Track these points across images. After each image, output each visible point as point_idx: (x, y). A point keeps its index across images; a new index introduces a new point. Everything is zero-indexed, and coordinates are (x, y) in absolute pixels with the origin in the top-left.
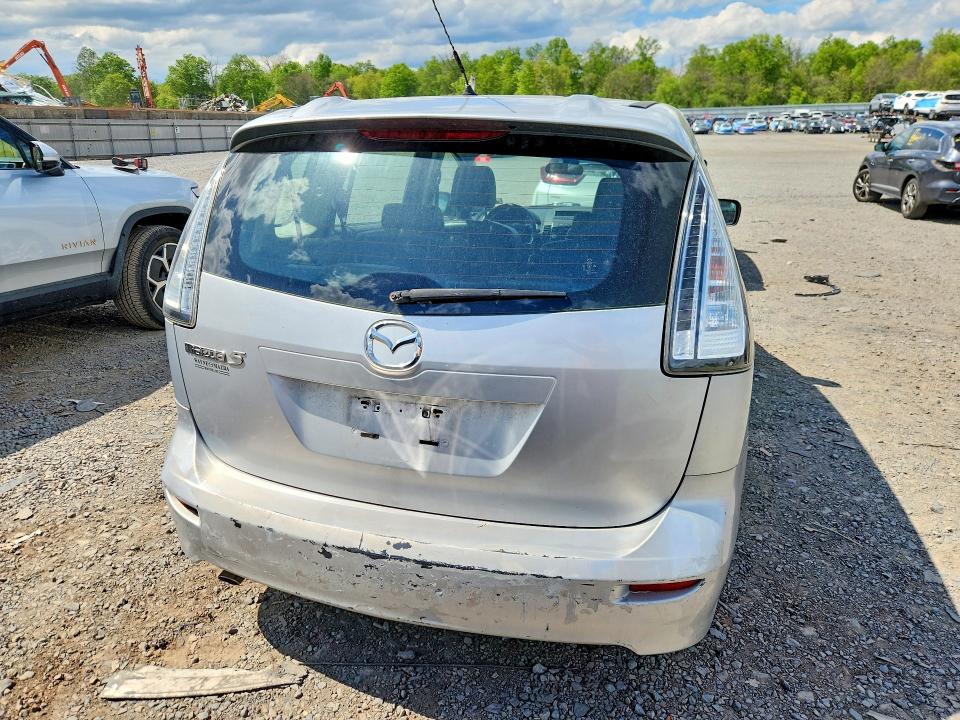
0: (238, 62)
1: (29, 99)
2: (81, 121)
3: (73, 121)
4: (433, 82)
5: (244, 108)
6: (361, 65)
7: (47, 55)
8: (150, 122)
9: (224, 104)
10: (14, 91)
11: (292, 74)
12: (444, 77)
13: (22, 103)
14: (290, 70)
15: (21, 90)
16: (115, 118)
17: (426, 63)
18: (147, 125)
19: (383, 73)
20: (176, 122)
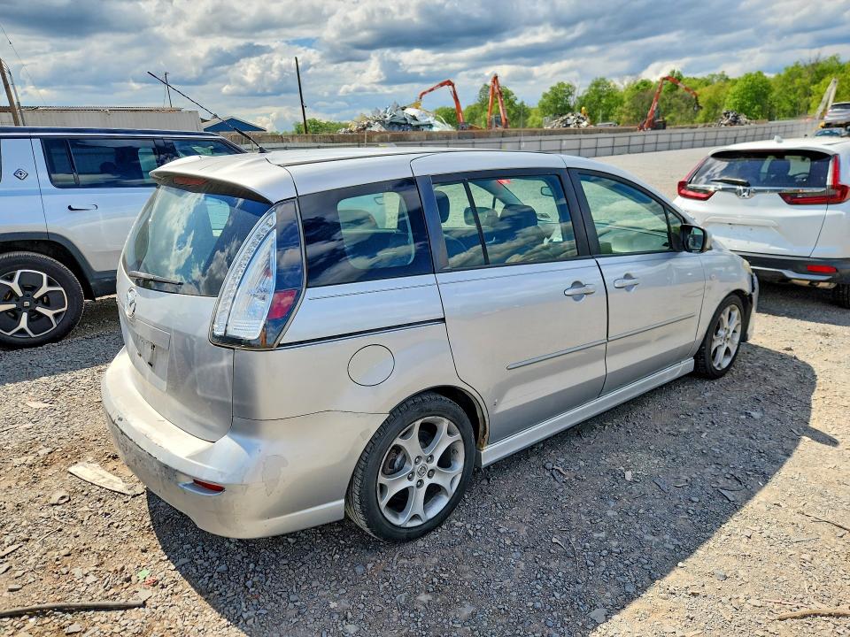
0: (597, 85)
1: (431, 126)
2: (455, 141)
3: (450, 141)
4: (790, 87)
5: (585, 124)
6: (713, 76)
7: (455, 92)
8: (503, 140)
9: (569, 122)
10: (423, 121)
11: (643, 90)
12: (803, 81)
13: (426, 129)
14: (642, 87)
15: (427, 120)
16: (479, 137)
17: (786, 69)
18: (501, 142)
19: (735, 82)
20: (523, 139)
